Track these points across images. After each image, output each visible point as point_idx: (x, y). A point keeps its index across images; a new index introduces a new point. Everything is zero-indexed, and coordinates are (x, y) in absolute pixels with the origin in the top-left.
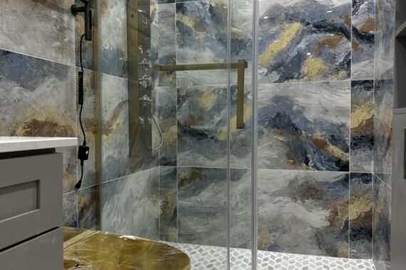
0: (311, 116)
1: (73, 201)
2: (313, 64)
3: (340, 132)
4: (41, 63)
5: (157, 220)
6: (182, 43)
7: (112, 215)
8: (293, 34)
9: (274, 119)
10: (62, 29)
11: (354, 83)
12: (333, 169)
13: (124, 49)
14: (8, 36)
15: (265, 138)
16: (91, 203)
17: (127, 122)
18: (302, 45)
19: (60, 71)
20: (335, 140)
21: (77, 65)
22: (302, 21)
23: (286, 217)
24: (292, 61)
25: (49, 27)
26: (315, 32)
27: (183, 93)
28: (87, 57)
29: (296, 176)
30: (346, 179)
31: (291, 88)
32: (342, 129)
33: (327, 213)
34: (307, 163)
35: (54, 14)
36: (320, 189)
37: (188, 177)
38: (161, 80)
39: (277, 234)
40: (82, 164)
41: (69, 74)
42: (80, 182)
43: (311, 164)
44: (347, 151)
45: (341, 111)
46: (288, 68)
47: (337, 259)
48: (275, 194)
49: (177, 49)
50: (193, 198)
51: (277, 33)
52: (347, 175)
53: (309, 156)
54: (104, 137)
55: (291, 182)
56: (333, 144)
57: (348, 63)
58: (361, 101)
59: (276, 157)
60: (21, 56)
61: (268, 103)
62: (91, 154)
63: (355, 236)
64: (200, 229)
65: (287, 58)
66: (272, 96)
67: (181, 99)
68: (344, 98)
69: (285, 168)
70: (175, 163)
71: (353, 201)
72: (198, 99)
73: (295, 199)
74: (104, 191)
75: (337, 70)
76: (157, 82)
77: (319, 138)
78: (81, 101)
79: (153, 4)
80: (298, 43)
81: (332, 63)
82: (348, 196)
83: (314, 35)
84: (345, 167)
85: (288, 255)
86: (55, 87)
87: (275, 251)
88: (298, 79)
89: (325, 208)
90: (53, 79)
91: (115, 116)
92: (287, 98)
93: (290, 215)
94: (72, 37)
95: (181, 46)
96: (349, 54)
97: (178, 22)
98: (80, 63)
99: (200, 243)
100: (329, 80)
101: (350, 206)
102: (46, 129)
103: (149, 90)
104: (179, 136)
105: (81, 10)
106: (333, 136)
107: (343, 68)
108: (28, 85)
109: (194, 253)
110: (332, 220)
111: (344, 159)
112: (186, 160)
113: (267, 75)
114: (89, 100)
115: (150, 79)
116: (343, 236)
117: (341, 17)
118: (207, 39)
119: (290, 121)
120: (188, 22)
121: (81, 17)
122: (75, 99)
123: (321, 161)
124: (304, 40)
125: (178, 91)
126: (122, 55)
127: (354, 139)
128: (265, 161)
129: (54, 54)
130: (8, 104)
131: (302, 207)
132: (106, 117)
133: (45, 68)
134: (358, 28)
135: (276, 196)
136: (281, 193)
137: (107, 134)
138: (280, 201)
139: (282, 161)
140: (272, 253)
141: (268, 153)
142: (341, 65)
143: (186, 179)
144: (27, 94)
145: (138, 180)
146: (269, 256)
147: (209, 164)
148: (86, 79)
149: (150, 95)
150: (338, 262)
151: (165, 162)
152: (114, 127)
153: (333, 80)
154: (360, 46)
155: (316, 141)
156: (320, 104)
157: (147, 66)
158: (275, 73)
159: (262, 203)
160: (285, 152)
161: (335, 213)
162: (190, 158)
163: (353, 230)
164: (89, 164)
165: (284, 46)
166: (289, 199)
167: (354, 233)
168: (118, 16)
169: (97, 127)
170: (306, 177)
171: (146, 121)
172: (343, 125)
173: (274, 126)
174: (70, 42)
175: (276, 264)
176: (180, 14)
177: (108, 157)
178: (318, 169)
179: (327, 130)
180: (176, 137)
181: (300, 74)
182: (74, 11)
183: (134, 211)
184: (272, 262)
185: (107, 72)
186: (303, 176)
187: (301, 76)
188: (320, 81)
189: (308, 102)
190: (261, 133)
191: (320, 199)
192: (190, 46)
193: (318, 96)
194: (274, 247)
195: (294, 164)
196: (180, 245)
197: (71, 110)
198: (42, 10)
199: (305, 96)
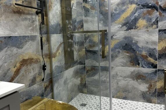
0: (140, 45)
1: (42, 85)
2: (142, 22)
3: (153, 52)
4: (24, 37)
5: (79, 85)
6: (86, 15)
7: (58, 87)
8: (132, 9)
9: (124, 46)
10: (33, 22)
11: (160, 31)
12: (150, 67)
13: (60, 22)
14: (10, 30)
15: (120, 54)
16: (49, 84)
17: (63, 51)
18: (136, 14)
19: (33, 38)
20: (151, 55)
21: (40, 34)
22: (136, 4)
23: (130, 87)
24: (132, 21)
25: (27, 22)
26: (142, 8)
29: (134, 70)
30: (156, 72)
31: (132, 33)
32: (154, 50)
33: (147, 85)
34: (139, 65)
35: (29, 17)
36: (144, 75)
37: (90, 69)
39: (126, 93)
40: (44, 72)
41: (37, 38)
42: (44, 78)
44: (156, 60)
45: (154, 43)
46: (130, 25)
47: (151, 104)
48: (125, 77)
50: (92, 77)
51: (125, 9)
52: (156, 70)
53: (140, 62)
54: (53, 59)
55: (132, 73)
56: (150, 57)
57: (157, 22)
58: (163, 38)
59: (125, 62)
60: (16, 37)
61: (122, 40)
62: (47, 68)
63: (159, 95)
64: (95, 89)
65: (130, 20)
66: (123, 36)
67: (86, 39)
68: (155, 37)
69: (129, 67)
70: (85, 64)
71: (158, 81)
72: (93, 38)
73: (134, 80)
74: (54, 79)
75: (152, 25)
77: (144, 54)
78: (42, 49)
80: (135, 13)
81: (150, 22)
82: (156, 79)
83: (142, 10)
84: (155, 66)
86: (31, 45)
88: (135, 29)
89: (146, 82)
90: (30, 42)
91: (58, 50)
92: (130, 37)
93: (132, 86)
94: (37, 23)
96: (158, 18)
97: (84, 6)
99: (95, 95)
100: (149, 29)
101: (157, 83)
102: (29, 61)
103: (72, 37)
104: (86, 54)
106: (150, 54)
107: (155, 24)
109: (92, 99)
110: (149, 88)
111: (155, 63)
112: (89, 63)
113: (121, 27)
114: (45, 47)
116: (154, 95)
117: (154, 1)
118: (96, 13)
119: (131, 47)
120: (88, 6)
121: (40, 15)
123: (145, 64)
124: (137, 12)
125: (85, 35)
126: (60, 25)
127: (159, 55)
128: (120, 63)
129: (30, 32)
130: (12, 56)
131: (136, 83)
132: (54, 51)
133: (27, 39)
135: (126, 78)
136: (128, 77)
137: (55, 58)
138: (127, 80)
139: (128, 64)
141: (122, 60)
144: (20, 51)
145: (70, 72)
146: (122, 102)
147: (97, 64)
148: (44, 39)
149: (72, 39)
151: (81, 63)
152: (58, 54)
153: (150, 29)
154: (163, 14)
155: (143, 56)
156: (145, 40)
157: (70, 27)
158: (125, 27)
159: (120, 80)
160: (129, 60)
161: (151, 86)
162: (91, 62)
164: (48, 71)
165: (129, 15)
166: (131, 79)
167: (159, 94)
169: (50, 56)
170: (138, 71)
171: (71, 50)
172: (155, 49)
173: (124, 49)
174: (36, 26)
175: (125, 106)
176: (84, 3)
177: (56, 66)
178: (144, 67)
179: (148, 51)
180: (84, 53)
181: (136, 27)
182: (37, 13)
183: (68, 84)
184: (123, 105)
185: (53, 33)
186: (137, 70)
187: (136, 28)
188: (145, 30)
189: (140, 39)
190: (119, 52)
191: (144, 80)
192: (89, 16)
193: (144, 36)
194: (125, 98)
195: (133, 65)
196: (88, 95)
197: (39, 52)
198: (24, 16)
199: (138, 37)
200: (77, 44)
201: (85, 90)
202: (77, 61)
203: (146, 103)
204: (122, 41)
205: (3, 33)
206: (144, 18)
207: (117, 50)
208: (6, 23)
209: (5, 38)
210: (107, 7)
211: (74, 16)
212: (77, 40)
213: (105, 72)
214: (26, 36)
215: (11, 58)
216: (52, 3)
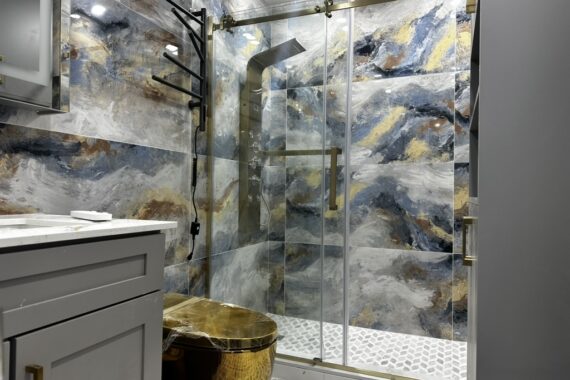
0: (414, 196)
1: (185, 270)
2: (417, 147)
3: (444, 213)
4: (161, 152)
5: (266, 292)
6: (292, 125)
7: (221, 285)
8: (397, 118)
9: (378, 199)
10: (181, 123)
11: (457, 166)
12: (436, 250)
13: (236, 134)
14: (133, 131)
15: (368, 217)
16: (201, 273)
17: (237, 200)
18: (405, 128)
19: (177, 158)
20: (439, 221)
21: (193, 152)
22: (406, 105)
23: (389, 296)
24: (396, 143)
25: (169, 122)
26: (418, 115)
27: (292, 172)
28: (202, 145)
29: (400, 257)
30: (449, 261)
31: (395, 169)
32: (445, 210)
33: (430, 294)
34: (410, 243)
35: (174, 110)
36: (423, 269)
37: (295, 252)
38: (272, 160)
39: (380, 313)
40: (194, 239)
41: (186, 160)
42: (192, 254)
43: (414, 244)
44: (450, 232)
45: (444, 193)
46: (393, 150)
47: (439, 340)
48: (378, 273)
49: (287, 132)
50: (300, 273)
51: (381, 116)
52: (450, 256)
53: (413, 236)
54: (215, 214)
55: (395, 262)
56: (437, 225)
57: (450, 146)
59: (379, 235)
60: (144, 148)
61: (372, 183)
62: (202, 230)
63: (458, 318)
64: (306, 303)
65: (391, 140)
66: (375, 176)
67: (289, 179)
68: (448, 180)
69: (389, 247)
70: (283, 239)
71: (456, 283)
72: (306, 178)
73: (399, 279)
74: (213, 263)
75: (440, 153)
76: (268, 162)
77: (422, 218)
78: (194, 183)
79: (266, 90)
80: (402, 126)
81: (435, 145)
82: (451, 278)
83: (418, 118)
84: (448, 248)
85: (391, 334)
86: (173, 172)
87: (378, 329)
88: (401, 160)
89: (429, 288)
90: (172, 165)
91: (226, 195)
92: (392, 179)
93: (394, 295)
94: (189, 128)
95: (291, 129)
96: (452, 137)
97: (289, 107)
98: (195, 151)
99: (306, 318)
100: (433, 161)
101: (454, 288)
102: (164, 208)
103: (258, 171)
104: (287, 212)
105: (197, 105)
106: (436, 217)
107: (446, 151)
108: (149, 171)
109: (298, 327)
110: (435, 301)
111: (447, 240)
112: (294, 236)
113: (371, 156)
114: (201, 182)
115: (259, 160)
116: (447, 317)
117: (444, 101)
118: (315, 122)
119: (394, 201)
120: (298, 107)
121: (197, 111)
122: (190, 181)
123: (424, 242)
124: (407, 123)
125: (287, 170)
126: (234, 139)
127: (457, 220)
128: (368, 239)
129: (172, 144)
130: (133, 188)
131: (405, 287)
132: (218, 195)
133: (165, 156)
134: (462, 111)
135: (381, 275)
136: (384, 272)
137: (218, 211)
138: (383, 280)
139: (386, 240)
140: (375, 331)
141: (373, 231)
142: (445, 148)
143: (293, 254)
144: (149, 180)
145: (247, 254)
146: (371, 334)
147: (314, 240)
148: (200, 164)
149: (259, 175)
150: (440, 344)
151: (277, 236)
152: (225, 204)
153: (437, 162)
155: (419, 221)
156: (424, 185)
157: (257, 149)
158: (379, 155)
159: (366, 281)
160: (389, 231)
161: (439, 294)
162: (298, 234)
163: (456, 312)
164: (200, 238)
165: (388, 128)
166: (393, 279)
167: (457, 315)
168: (232, 106)
169: (209, 205)
170: (409, 257)
171: (255, 199)
172: (447, 206)
173: (378, 205)
174: (187, 133)
175: (377, 341)
176: (290, 99)
177: (218, 233)
178: (422, 249)
179: (430, 211)
180: (284, 213)
181: (403, 155)
182: (191, 106)
183: (242, 283)
184: (373, 340)
185: (220, 157)
186: (406, 256)
187: (404, 158)
188: (424, 163)
189: (413, 182)
190: (365, 212)
191: (423, 279)
192: (299, 129)
193: (422, 177)
194: (377, 326)
195: (397, 243)
196: (286, 318)
197: (186, 191)
198: (163, 107)
199: (408, 177)
200: (267, 191)
201: (281, 306)
202: (265, 231)
203: (426, 338)
204: (373, 186)
205: (120, 135)
206: (422, 137)
207: (360, 207)
208: (129, 115)
209: (123, 145)
210: (340, 110)
211: (266, 125)
212: (268, 182)
213: (331, 260)
214: (164, 152)
215: (128, 192)
216: (221, 91)
